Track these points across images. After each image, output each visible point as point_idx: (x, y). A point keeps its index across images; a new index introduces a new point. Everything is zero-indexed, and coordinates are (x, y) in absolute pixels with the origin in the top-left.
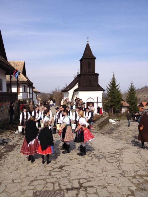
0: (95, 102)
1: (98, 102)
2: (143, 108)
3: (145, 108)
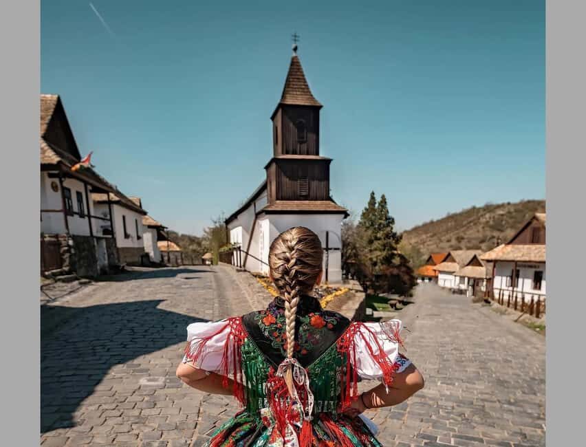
1: (331, 249)
2: (435, 268)
3: (441, 269)
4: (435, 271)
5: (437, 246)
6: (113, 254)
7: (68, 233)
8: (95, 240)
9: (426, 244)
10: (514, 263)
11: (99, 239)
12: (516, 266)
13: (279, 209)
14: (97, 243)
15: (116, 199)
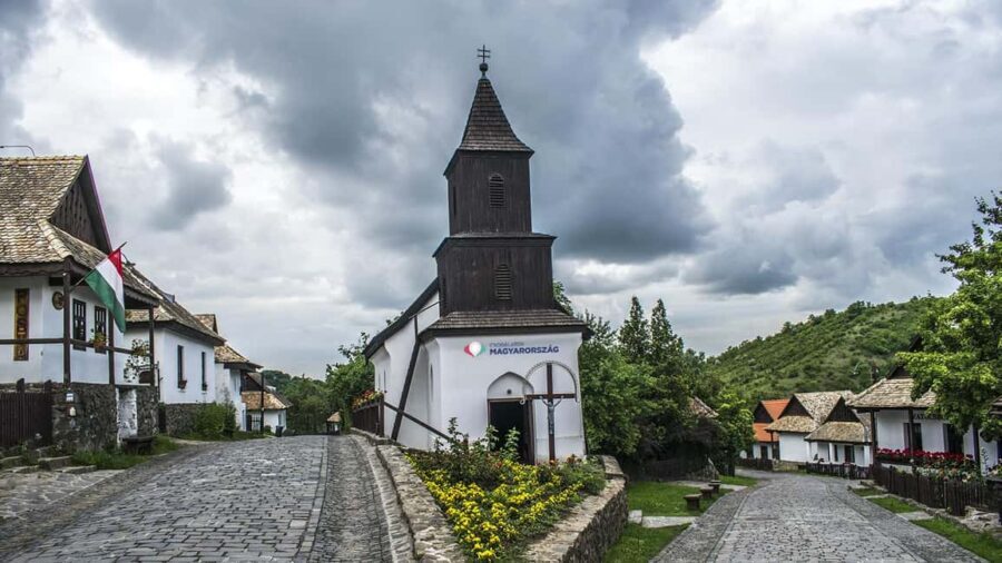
0: (537, 397)
2: (770, 426)
3: (781, 428)
4: (771, 432)
5: (773, 386)
6: (149, 417)
7: (67, 380)
8: (117, 390)
9: (752, 384)
10: (907, 412)
11: (125, 390)
12: (912, 418)
13: (460, 325)
14: (121, 398)
15: (168, 317)
